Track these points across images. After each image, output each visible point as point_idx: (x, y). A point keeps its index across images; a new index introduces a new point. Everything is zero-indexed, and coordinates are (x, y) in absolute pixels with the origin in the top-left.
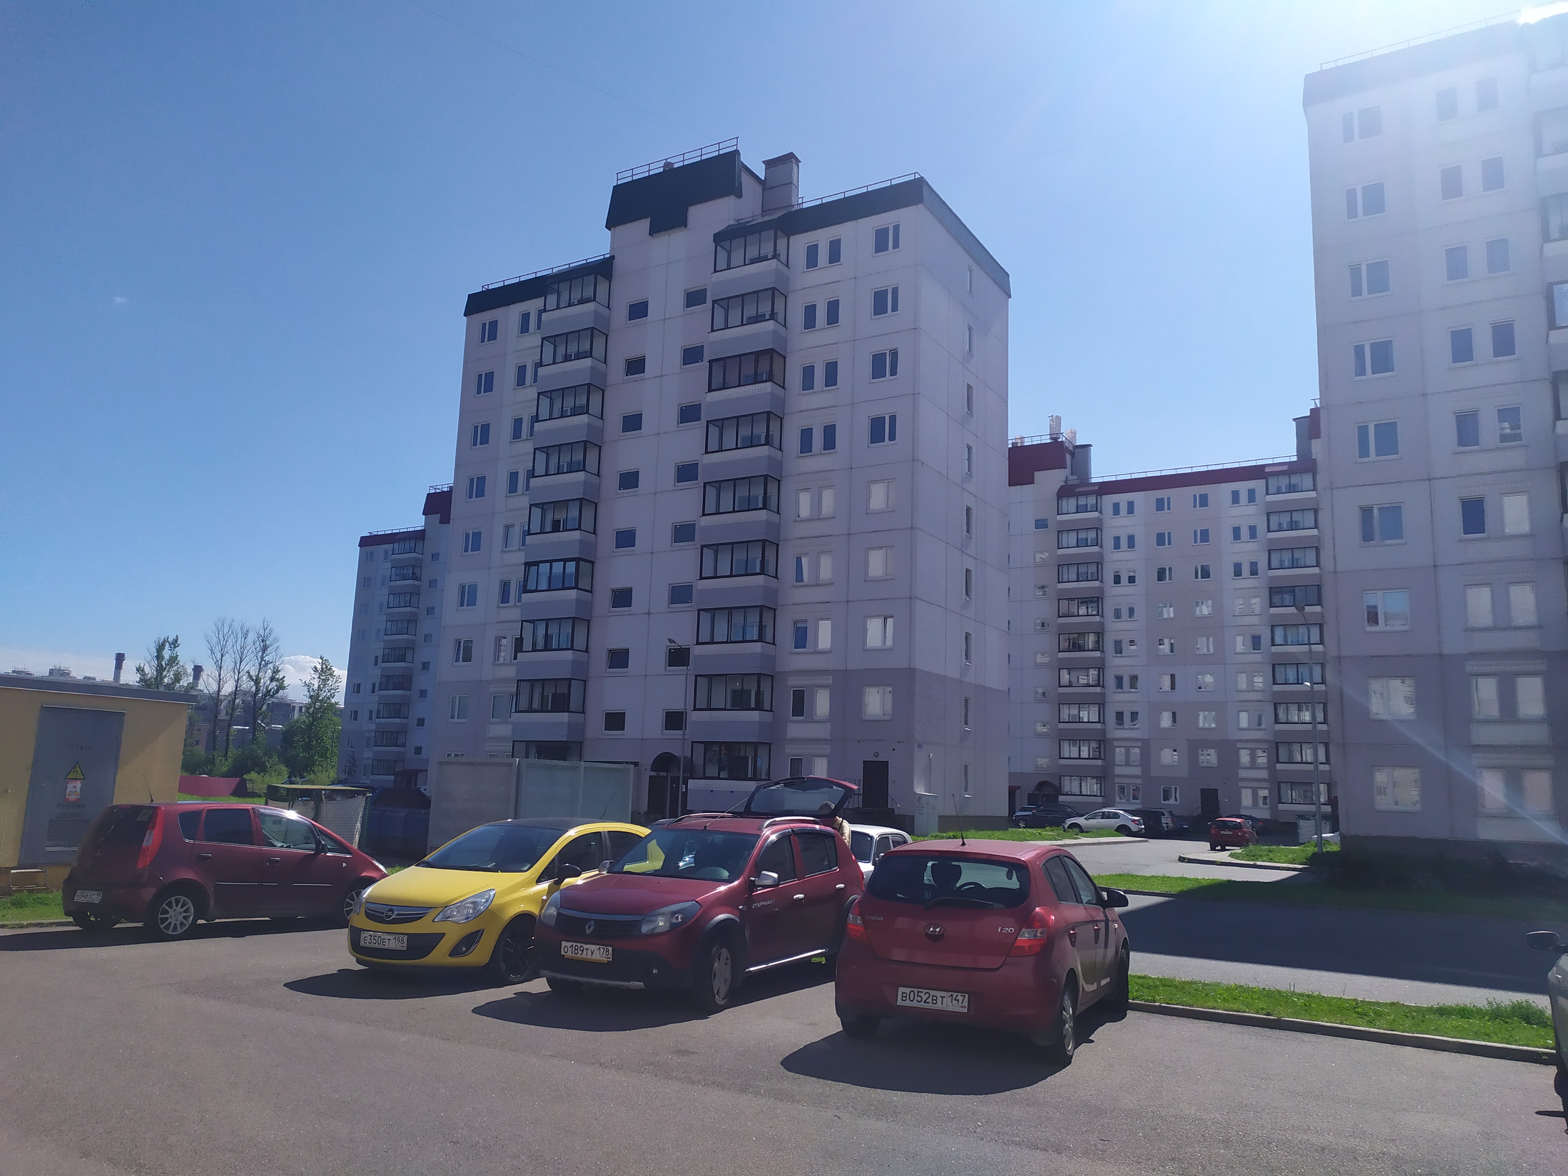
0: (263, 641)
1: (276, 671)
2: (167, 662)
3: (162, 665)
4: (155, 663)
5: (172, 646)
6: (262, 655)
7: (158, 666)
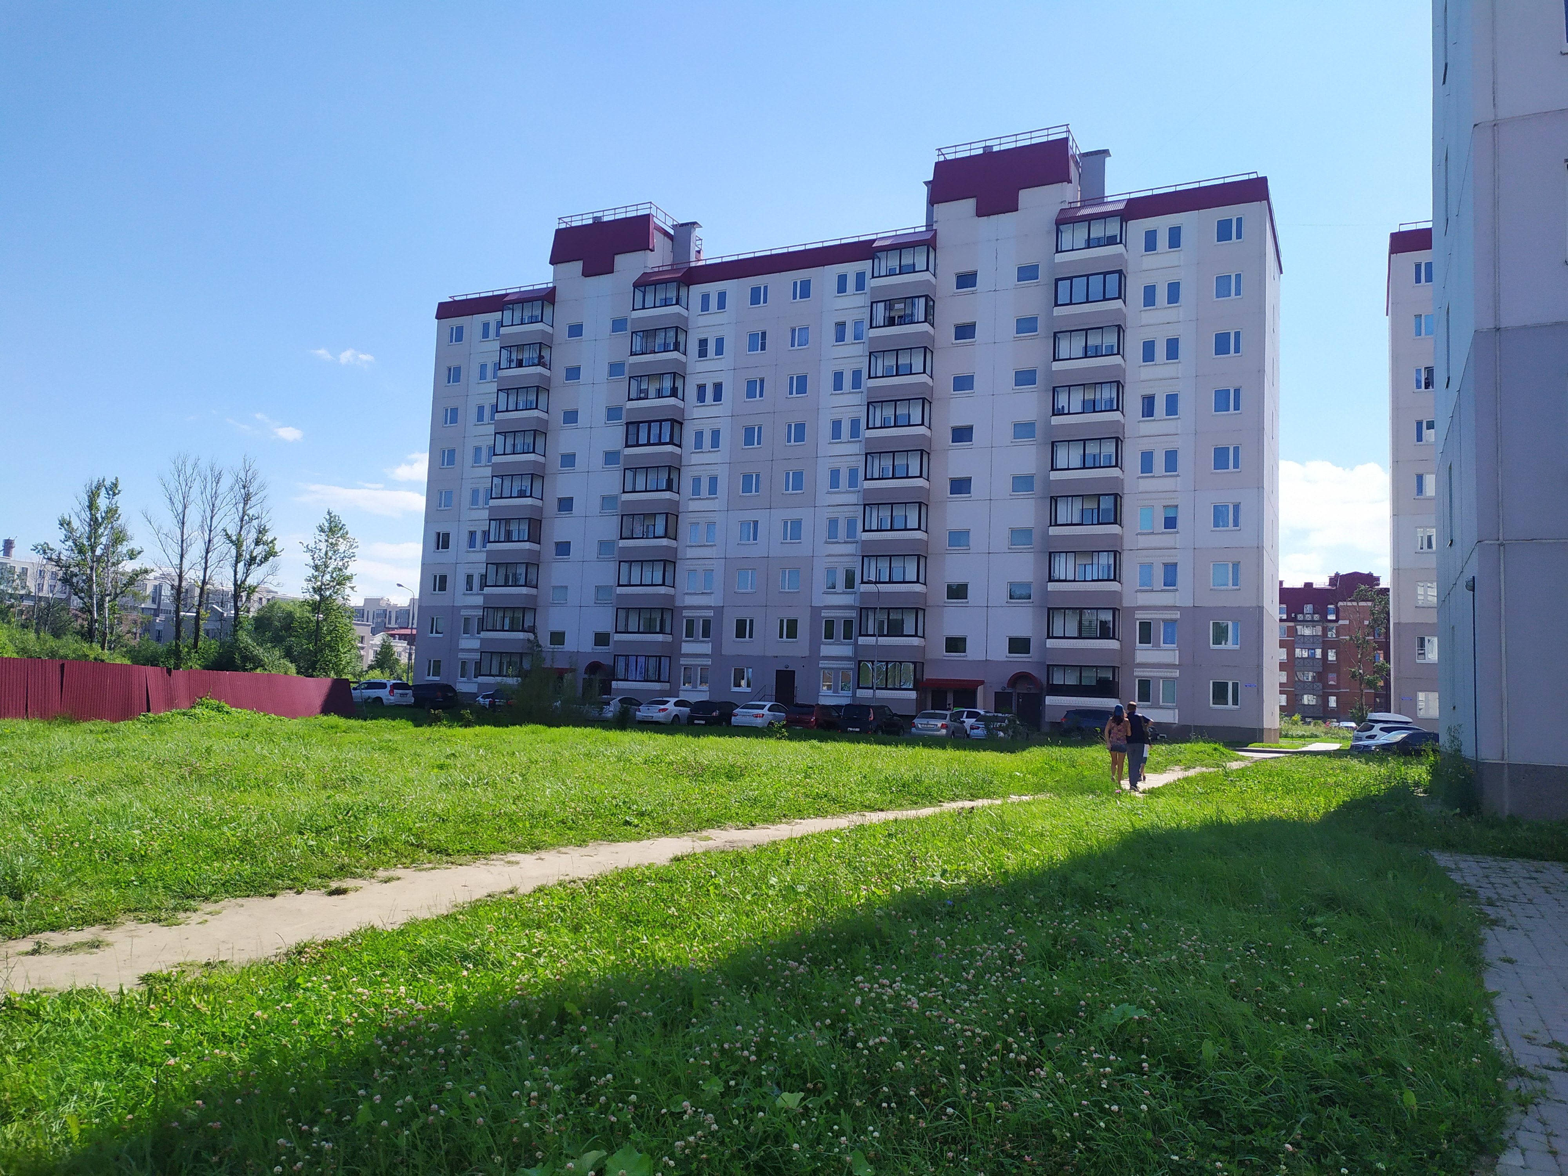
0: (244, 487)
1: (262, 531)
2: (103, 515)
3: (96, 518)
4: (86, 515)
5: (111, 492)
6: (244, 508)
7: (91, 520)
